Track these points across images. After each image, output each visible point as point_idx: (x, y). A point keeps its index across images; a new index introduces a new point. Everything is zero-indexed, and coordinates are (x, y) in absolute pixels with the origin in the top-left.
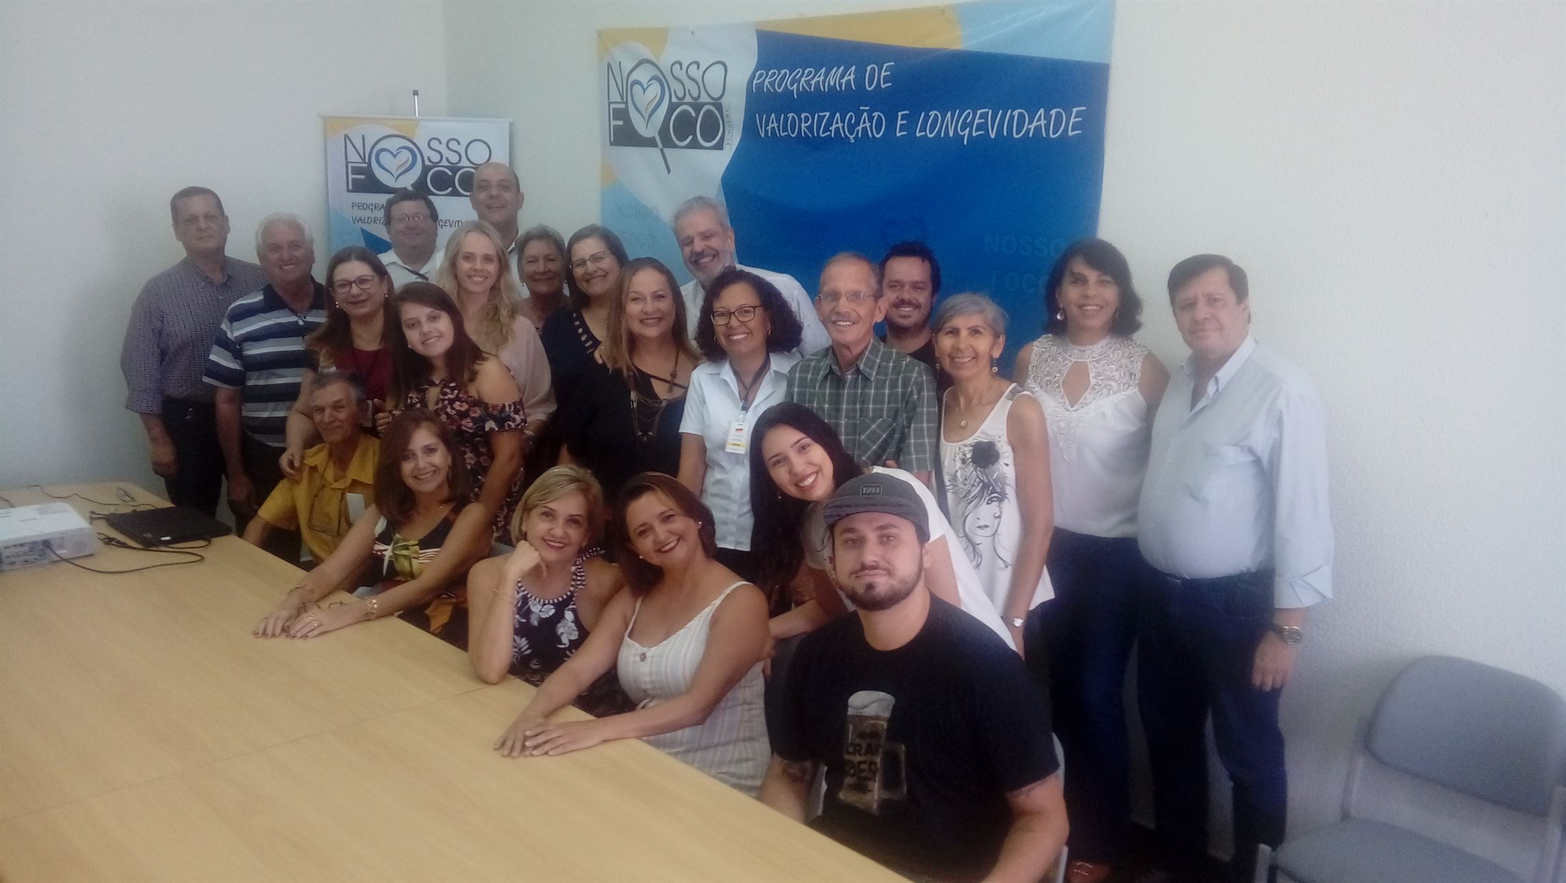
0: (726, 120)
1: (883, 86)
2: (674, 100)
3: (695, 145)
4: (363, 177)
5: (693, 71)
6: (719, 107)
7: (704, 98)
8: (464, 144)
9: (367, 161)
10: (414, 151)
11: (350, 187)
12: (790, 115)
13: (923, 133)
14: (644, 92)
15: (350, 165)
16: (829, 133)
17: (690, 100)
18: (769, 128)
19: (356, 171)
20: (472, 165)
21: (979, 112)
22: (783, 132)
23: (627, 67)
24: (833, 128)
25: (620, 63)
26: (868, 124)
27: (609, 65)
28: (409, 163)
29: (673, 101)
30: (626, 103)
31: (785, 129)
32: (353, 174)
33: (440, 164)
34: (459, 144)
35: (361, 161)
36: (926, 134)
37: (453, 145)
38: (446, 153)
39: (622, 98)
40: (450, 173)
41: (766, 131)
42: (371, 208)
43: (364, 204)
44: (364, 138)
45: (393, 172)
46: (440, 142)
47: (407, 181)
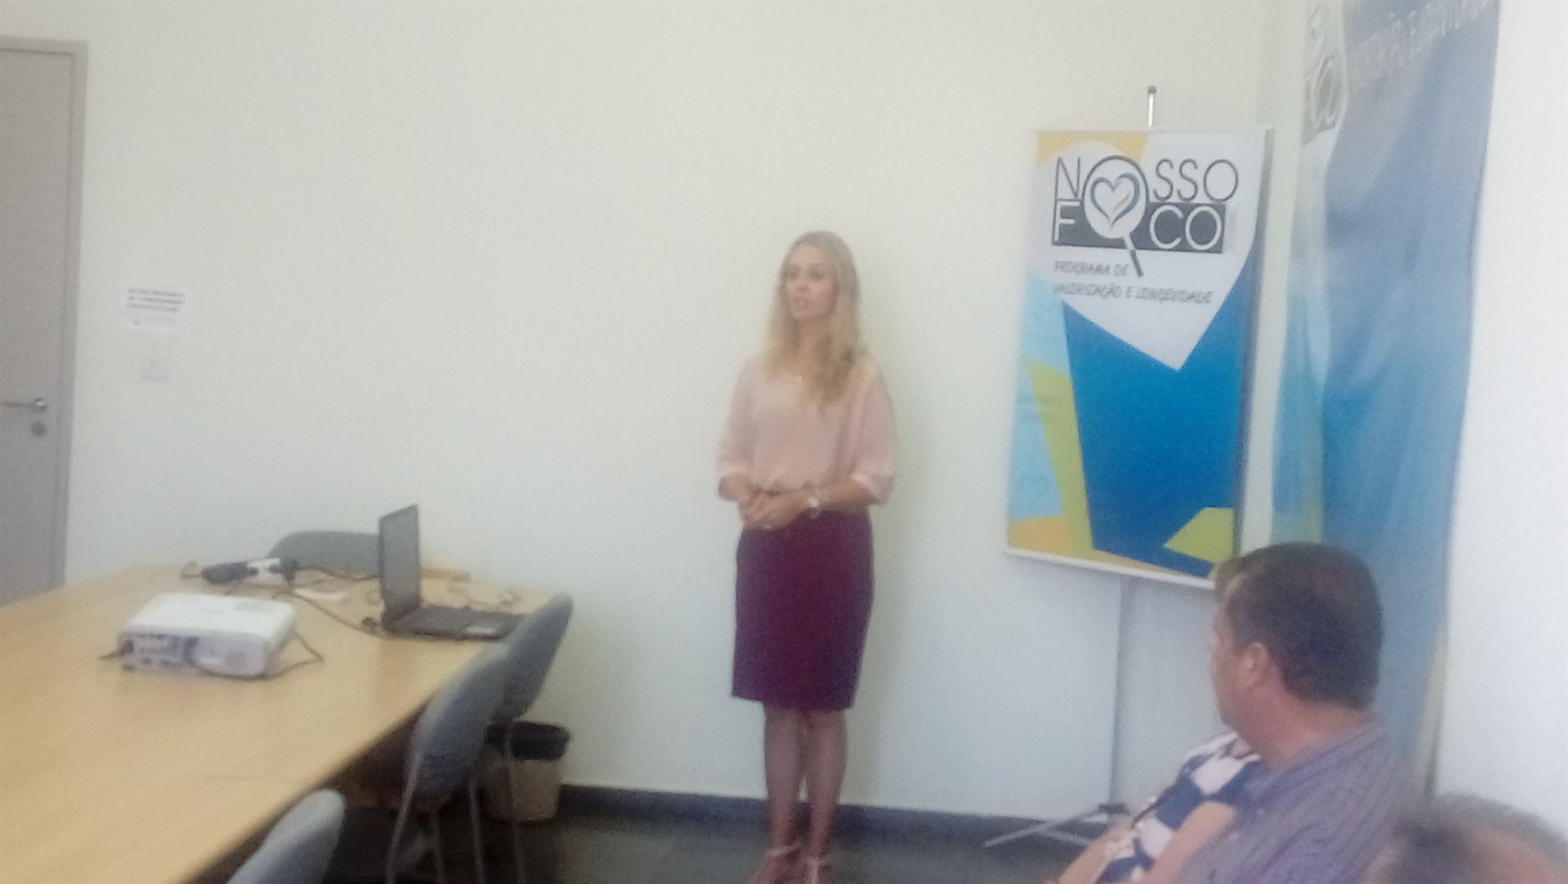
4: (1071, 222)
8: (1203, 167)
9: (1080, 196)
10: (1137, 181)
11: (1056, 238)
15: (1060, 204)
19: (1066, 213)
20: (1210, 202)
28: (1131, 198)
32: (1063, 217)
33: (1169, 200)
34: (1196, 167)
35: (1072, 197)
37: (1188, 170)
38: (1179, 184)
40: (1180, 214)
42: (1078, 269)
43: (1069, 263)
44: (1079, 160)
45: (1109, 214)
46: (1172, 166)
47: (1125, 229)
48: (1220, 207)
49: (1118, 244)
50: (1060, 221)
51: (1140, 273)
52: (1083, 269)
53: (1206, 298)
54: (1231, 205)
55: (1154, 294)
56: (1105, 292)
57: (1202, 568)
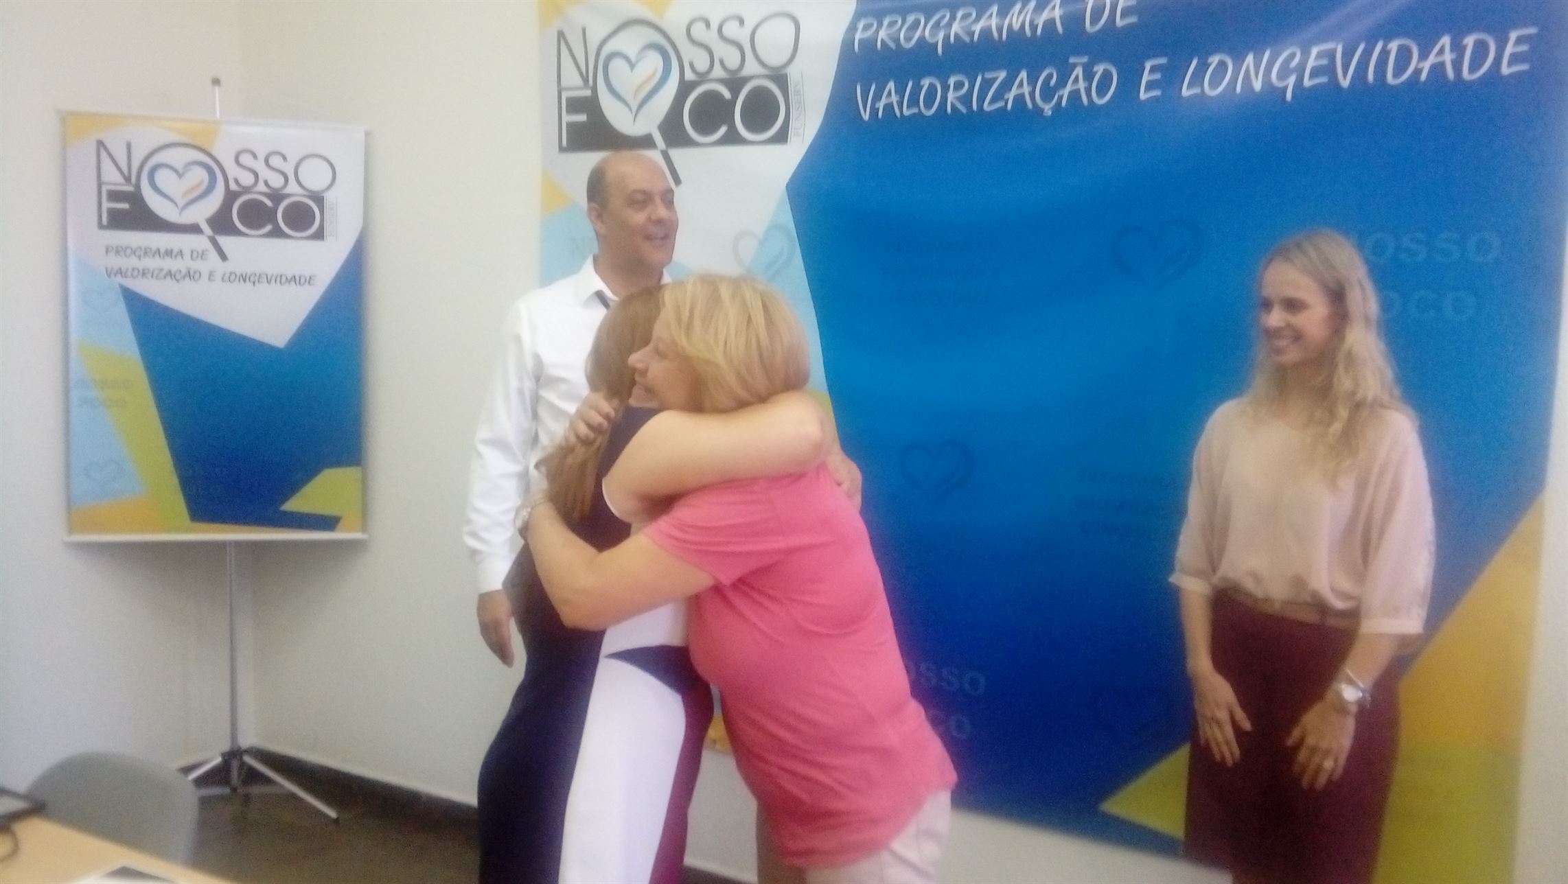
0: (793, 100)
2: (689, 76)
3: (733, 138)
4: (126, 205)
5: (731, 29)
7: (751, 68)
8: (292, 161)
9: (133, 181)
10: (213, 169)
11: (105, 222)
12: (926, 82)
13: (1198, 91)
14: (632, 70)
15: (105, 189)
16: (1000, 104)
17: (724, 75)
18: (881, 105)
19: (115, 196)
20: (305, 193)
21: (1314, 51)
22: (908, 107)
23: (597, 33)
24: (1011, 96)
25: (584, 30)
26: (1082, 85)
27: (561, 35)
28: (205, 186)
29: (687, 78)
30: (594, 89)
31: (914, 101)
32: (109, 200)
33: (252, 190)
34: (285, 158)
35: (120, 179)
36: (1203, 91)
37: (276, 161)
38: (264, 173)
39: (586, 80)
40: (269, 203)
41: (874, 111)
42: (138, 254)
43: (127, 248)
44: (129, 146)
45: (177, 202)
46: (255, 156)
47: (199, 214)
48: (319, 199)
50: (106, 205)
51: (223, 256)
52: (146, 253)
53: (311, 280)
55: (244, 278)
56: (178, 276)
57: (327, 522)
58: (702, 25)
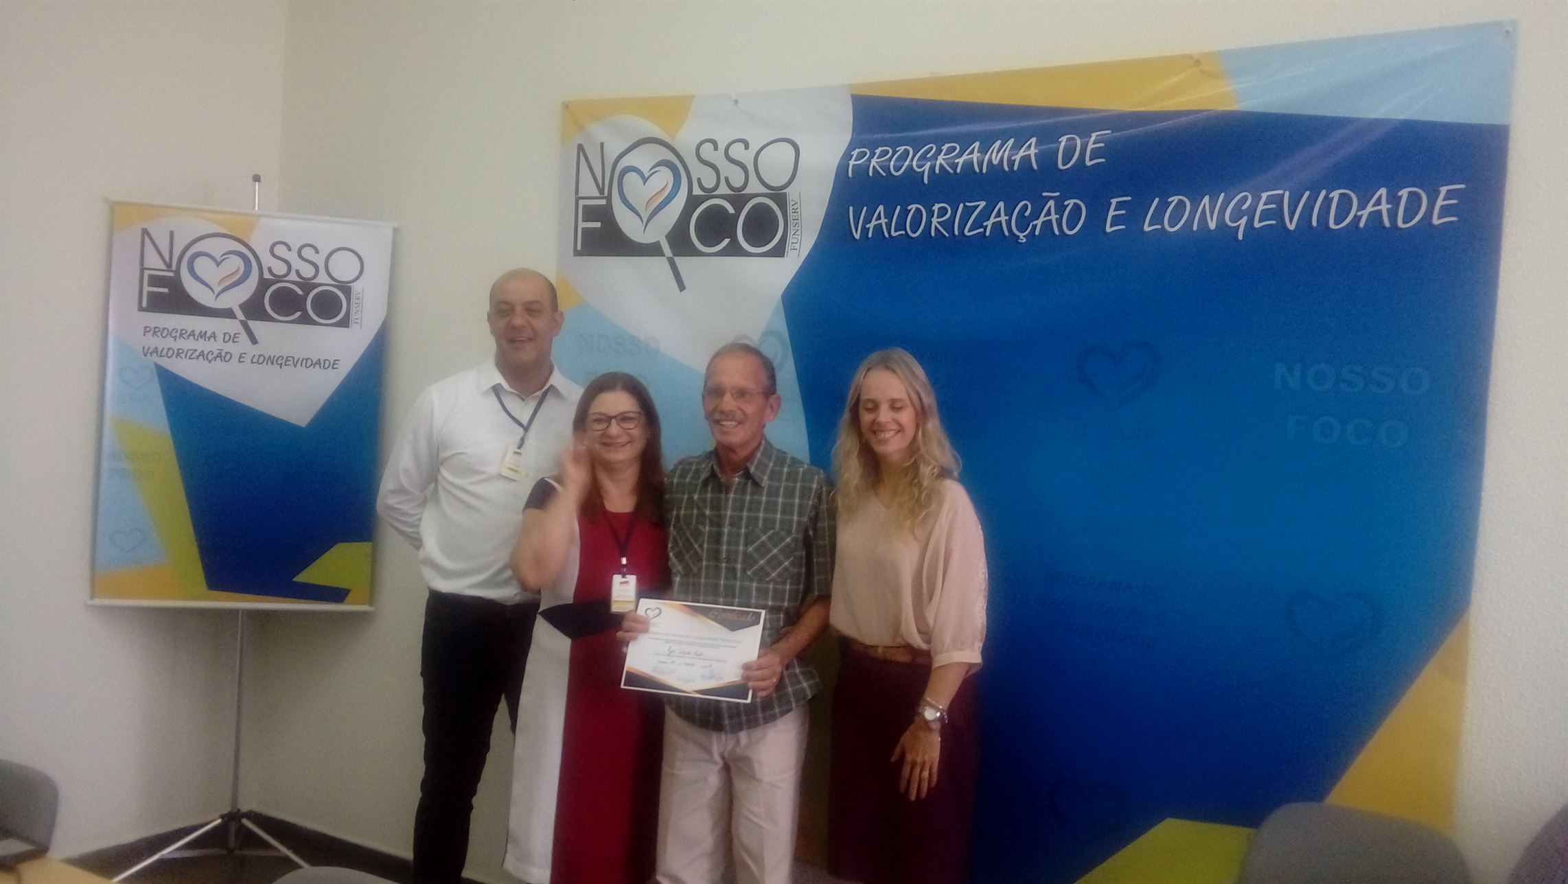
0: (791, 216)
1: (1088, 163)
2: (697, 191)
3: (734, 250)
4: (166, 290)
5: (737, 152)
6: (781, 199)
7: (754, 187)
8: (324, 252)
9: (174, 268)
10: (249, 258)
11: (144, 304)
12: (913, 207)
13: (1159, 227)
14: (644, 184)
15: (147, 273)
16: (981, 230)
17: (729, 192)
18: (871, 226)
19: (155, 281)
20: (334, 283)
21: (1264, 196)
22: (896, 231)
23: (613, 149)
24: (989, 224)
25: (602, 145)
26: (1054, 217)
27: (581, 148)
28: (241, 272)
29: (694, 193)
30: (609, 199)
31: (901, 225)
32: (150, 284)
33: (284, 279)
34: (317, 252)
35: (165, 268)
36: (1163, 227)
37: (307, 253)
38: (297, 264)
39: (601, 191)
40: (300, 292)
41: (865, 231)
42: (174, 335)
43: (164, 328)
44: (172, 234)
45: (213, 288)
46: (290, 249)
47: (235, 299)
48: (346, 288)
49: (228, 314)
50: (147, 289)
51: (254, 341)
52: (181, 335)
53: (334, 365)
54: (356, 287)
55: (271, 360)
56: (210, 357)
57: (338, 595)
58: (709, 146)
